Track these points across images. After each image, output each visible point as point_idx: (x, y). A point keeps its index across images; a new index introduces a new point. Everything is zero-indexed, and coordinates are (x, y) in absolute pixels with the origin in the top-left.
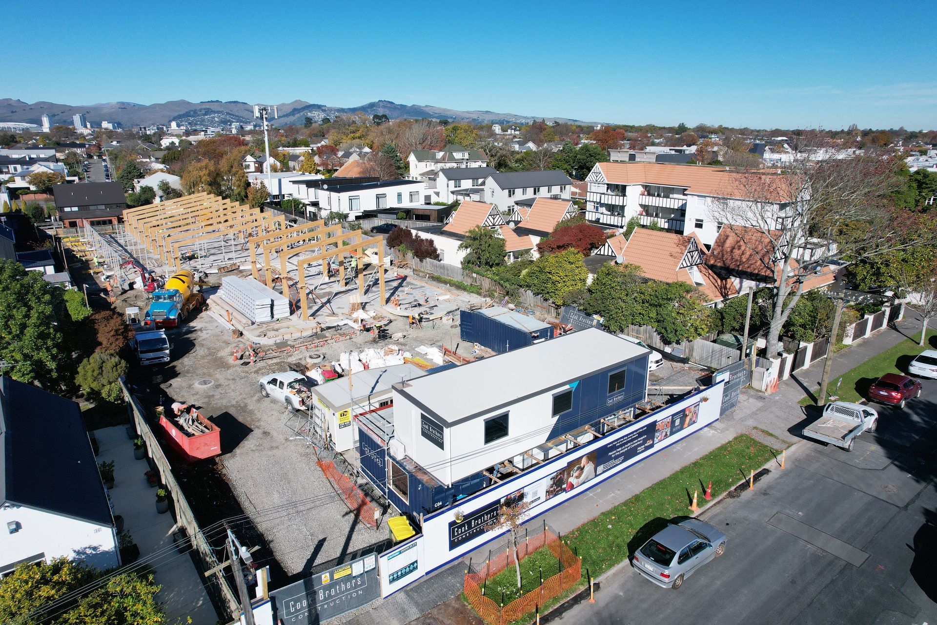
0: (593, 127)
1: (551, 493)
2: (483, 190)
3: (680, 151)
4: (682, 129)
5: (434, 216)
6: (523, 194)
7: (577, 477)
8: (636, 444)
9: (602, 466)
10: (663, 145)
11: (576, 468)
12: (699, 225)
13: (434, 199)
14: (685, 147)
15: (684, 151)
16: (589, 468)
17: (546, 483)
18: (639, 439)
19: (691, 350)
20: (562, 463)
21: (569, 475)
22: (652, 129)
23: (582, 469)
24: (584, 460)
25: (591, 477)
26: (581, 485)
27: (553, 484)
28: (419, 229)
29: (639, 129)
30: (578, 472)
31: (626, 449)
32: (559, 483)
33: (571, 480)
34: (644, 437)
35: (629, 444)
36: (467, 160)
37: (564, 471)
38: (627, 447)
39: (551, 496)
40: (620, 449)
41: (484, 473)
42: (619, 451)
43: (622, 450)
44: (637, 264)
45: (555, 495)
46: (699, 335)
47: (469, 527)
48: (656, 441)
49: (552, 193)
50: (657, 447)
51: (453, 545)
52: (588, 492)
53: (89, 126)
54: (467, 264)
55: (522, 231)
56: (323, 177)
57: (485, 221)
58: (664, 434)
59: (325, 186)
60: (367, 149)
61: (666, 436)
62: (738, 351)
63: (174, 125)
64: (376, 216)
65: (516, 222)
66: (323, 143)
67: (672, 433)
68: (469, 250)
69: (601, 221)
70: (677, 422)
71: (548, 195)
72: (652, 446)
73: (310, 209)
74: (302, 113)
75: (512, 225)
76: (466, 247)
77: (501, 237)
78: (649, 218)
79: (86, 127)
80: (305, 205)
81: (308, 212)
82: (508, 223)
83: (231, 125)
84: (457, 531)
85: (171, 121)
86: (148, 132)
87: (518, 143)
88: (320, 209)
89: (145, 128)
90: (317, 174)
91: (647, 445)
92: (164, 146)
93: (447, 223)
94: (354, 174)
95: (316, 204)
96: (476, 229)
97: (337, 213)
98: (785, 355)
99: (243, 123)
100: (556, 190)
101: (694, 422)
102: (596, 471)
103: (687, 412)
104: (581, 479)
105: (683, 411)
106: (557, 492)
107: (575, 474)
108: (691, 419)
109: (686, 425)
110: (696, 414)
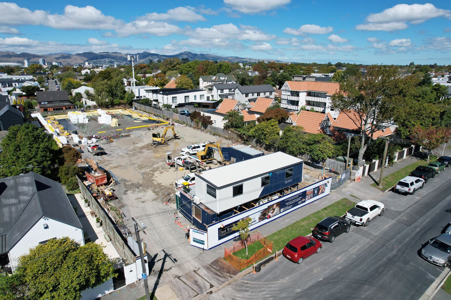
1: (261, 219)
2: (234, 94)
3: (327, 76)
4: (330, 65)
5: (211, 106)
6: (252, 96)
7: (272, 213)
8: (298, 200)
10: (319, 72)
11: (271, 209)
12: (332, 109)
13: (211, 98)
14: (329, 74)
16: (277, 209)
18: (299, 198)
21: (269, 212)
23: (274, 209)
24: (275, 206)
25: (278, 214)
26: (274, 216)
27: (262, 215)
28: (204, 112)
30: (272, 211)
31: (293, 202)
32: (264, 215)
33: (269, 214)
34: (301, 197)
36: (227, 80)
37: (266, 210)
41: (233, 209)
42: (290, 203)
44: (302, 126)
45: (263, 220)
46: (328, 157)
47: (227, 231)
48: (306, 199)
49: (266, 95)
50: (307, 202)
51: (220, 238)
52: (277, 220)
53: (46, 64)
54: (227, 127)
55: (251, 112)
56: (159, 88)
57: (234, 108)
58: (310, 196)
59: (161, 92)
60: (179, 75)
61: (311, 198)
62: (345, 163)
63: (87, 63)
64: (184, 106)
65: (249, 109)
66: (158, 72)
67: (314, 197)
68: (227, 121)
69: (288, 108)
70: (316, 192)
71: (264, 96)
72: (305, 201)
73: (154, 103)
74: (147, 58)
75: (247, 110)
76: (226, 119)
77: (242, 115)
78: (310, 106)
79: (45, 64)
80: (151, 101)
81: (153, 104)
82: (245, 109)
83: (114, 63)
84: (222, 232)
85: (85, 62)
86: (75, 67)
87: (251, 72)
88: (159, 103)
89: (73, 65)
90: (156, 87)
91: (302, 201)
92: (83, 74)
93: (217, 109)
94: (174, 86)
95: (157, 101)
96: (231, 111)
97: (167, 105)
98: (365, 165)
99: (120, 62)
100: (268, 94)
101: (324, 192)
102: (280, 211)
103: (320, 188)
104: (274, 213)
105: (319, 187)
106: (264, 218)
107: (271, 212)
108: (322, 191)
109: (320, 193)
110: (324, 189)
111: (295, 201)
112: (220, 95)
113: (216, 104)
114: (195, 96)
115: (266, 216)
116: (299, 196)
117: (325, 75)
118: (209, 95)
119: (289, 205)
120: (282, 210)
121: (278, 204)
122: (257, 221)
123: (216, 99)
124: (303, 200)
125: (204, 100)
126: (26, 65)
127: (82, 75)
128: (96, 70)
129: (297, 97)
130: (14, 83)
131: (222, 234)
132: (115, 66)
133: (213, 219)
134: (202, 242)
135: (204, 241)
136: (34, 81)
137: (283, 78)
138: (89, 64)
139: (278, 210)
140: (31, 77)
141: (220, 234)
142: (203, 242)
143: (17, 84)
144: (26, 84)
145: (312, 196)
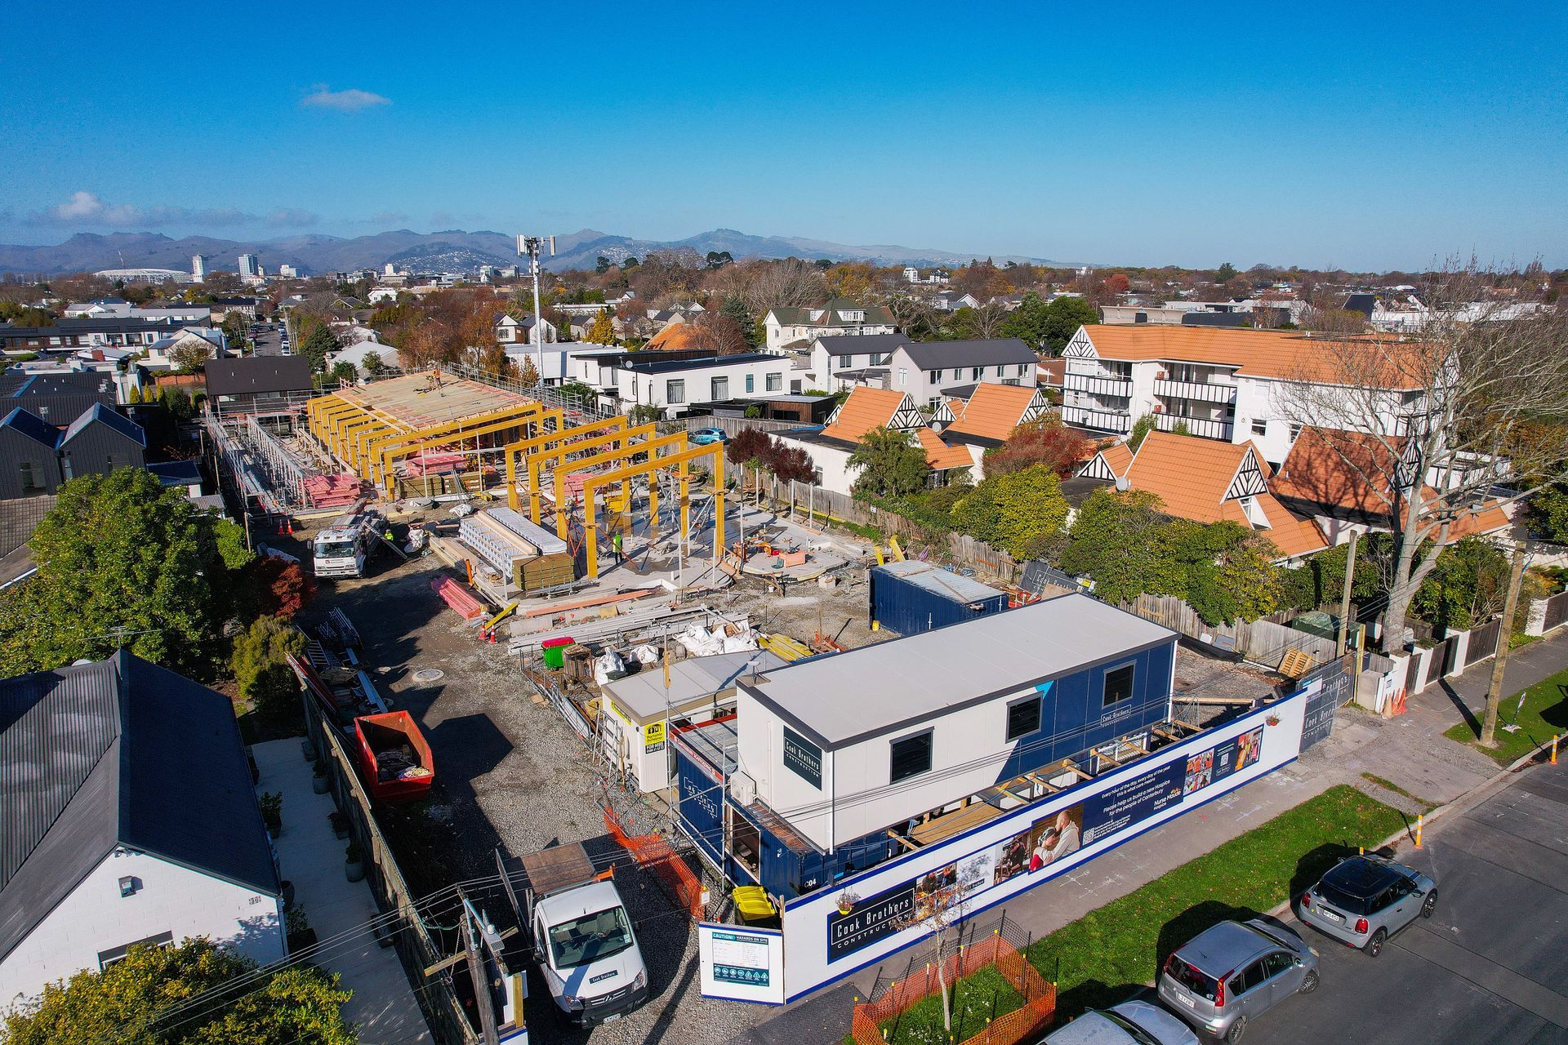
0: (1073, 271)
1: (1004, 873)
2: (888, 371)
3: (1224, 309)
4: (1226, 273)
5: (806, 413)
6: (956, 379)
7: (1050, 848)
8: (1152, 795)
9: (1092, 830)
10: (1194, 299)
11: (1046, 832)
12: (1259, 428)
13: (806, 385)
14: (1232, 302)
15: (1231, 308)
16: (1069, 832)
17: (996, 855)
18: (1157, 787)
19: (1248, 638)
20: (1024, 822)
21: (1035, 845)
22: (1174, 272)
23: (1057, 834)
24: (1061, 818)
25: (1072, 849)
26: (1055, 861)
27: (1007, 858)
28: (781, 433)
29: (1152, 275)
30: (1050, 839)
31: (1135, 803)
32: (1017, 858)
33: (1038, 851)
34: (1165, 783)
35: (1140, 795)
36: (863, 323)
37: (1026, 836)
38: (1136, 800)
39: (1004, 879)
40: (1124, 802)
41: (890, 833)
42: (1122, 806)
43: (1127, 804)
44: (1152, 492)
45: (1011, 877)
46: (1263, 613)
47: (863, 925)
48: (1187, 790)
49: (1004, 378)
50: (1189, 802)
51: (834, 954)
52: (1067, 875)
53: (261, 273)
54: (861, 490)
55: (952, 438)
56: (626, 350)
57: (894, 419)
58: (1200, 779)
59: (630, 364)
60: (697, 307)
61: (1205, 784)
62: (1332, 643)
63: (389, 269)
64: (710, 413)
65: (945, 424)
66: (626, 297)
67: (1215, 779)
68: (864, 467)
69: (1088, 423)
70: (1224, 760)
71: (999, 380)
72: (1179, 799)
73: (604, 400)
74: (592, 251)
75: (937, 427)
76: (860, 463)
77: (919, 446)
78: (1171, 418)
79: (256, 273)
80: (595, 394)
81: (600, 406)
82: (930, 424)
83: (478, 269)
84: (842, 930)
85: (385, 264)
86: (350, 281)
87: (947, 296)
88: (619, 401)
89: (345, 275)
90: (615, 345)
91: (1170, 797)
92: (373, 301)
93: (827, 425)
94: (675, 344)
95: (612, 393)
96: (879, 434)
97: (648, 408)
98: (1417, 650)
99: (499, 265)
100: (1011, 371)
101: (1254, 761)
102: (1081, 839)
103: (1242, 744)
104: (1056, 850)
105: (1235, 740)
106: (1014, 871)
107: (1046, 843)
108: (1248, 756)
109: (1239, 767)
110: (1257, 746)
111: (1142, 797)
112: (837, 375)
113: (824, 407)
114: (750, 379)
115: (1027, 862)
116: (1160, 778)
117: (1217, 308)
118: (800, 375)
119: (1117, 817)
120: (1089, 835)
121: (1073, 812)
122: (990, 881)
123: (825, 390)
124: (1175, 793)
125: (781, 393)
126: (198, 277)
127: (369, 307)
128: (417, 290)
129: (1124, 384)
130: (146, 333)
131: (843, 936)
132: (484, 279)
133: (807, 872)
134: (759, 977)
135: (767, 972)
136: (213, 325)
137: (1065, 314)
138: (397, 270)
139: (1071, 834)
140: (204, 312)
141: (836, 938)
142: (764, 976)
143: (155, 335)
144: (184, 337)
145: (1208, 779)
